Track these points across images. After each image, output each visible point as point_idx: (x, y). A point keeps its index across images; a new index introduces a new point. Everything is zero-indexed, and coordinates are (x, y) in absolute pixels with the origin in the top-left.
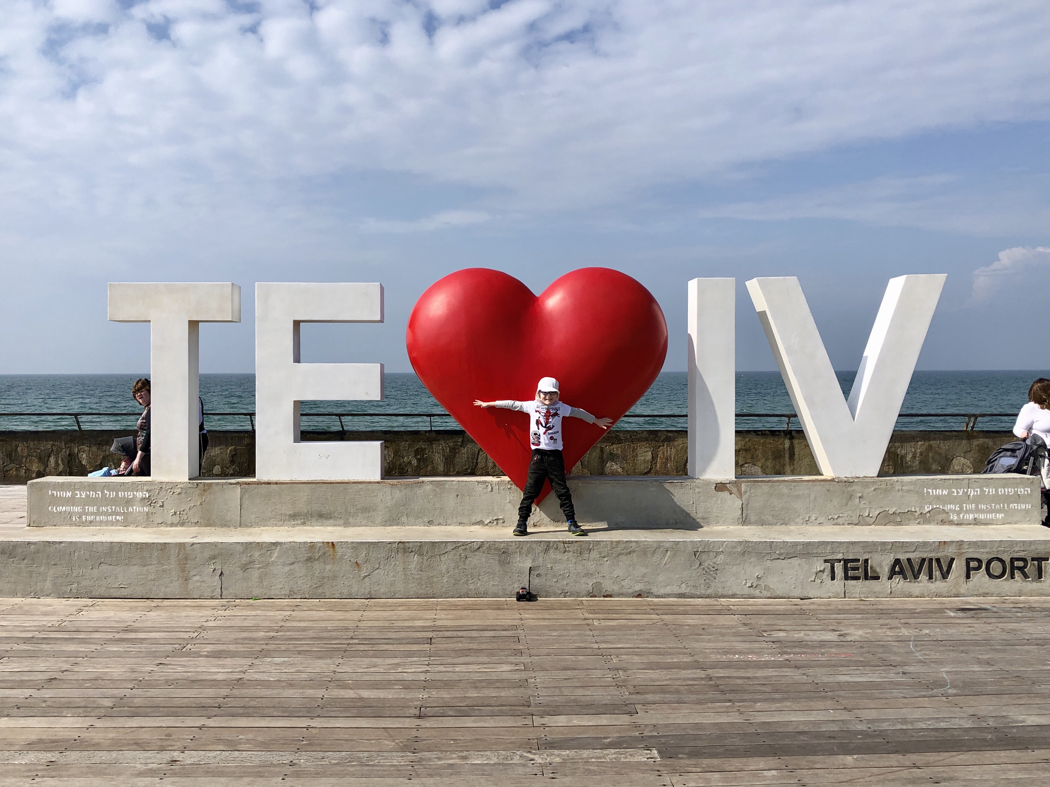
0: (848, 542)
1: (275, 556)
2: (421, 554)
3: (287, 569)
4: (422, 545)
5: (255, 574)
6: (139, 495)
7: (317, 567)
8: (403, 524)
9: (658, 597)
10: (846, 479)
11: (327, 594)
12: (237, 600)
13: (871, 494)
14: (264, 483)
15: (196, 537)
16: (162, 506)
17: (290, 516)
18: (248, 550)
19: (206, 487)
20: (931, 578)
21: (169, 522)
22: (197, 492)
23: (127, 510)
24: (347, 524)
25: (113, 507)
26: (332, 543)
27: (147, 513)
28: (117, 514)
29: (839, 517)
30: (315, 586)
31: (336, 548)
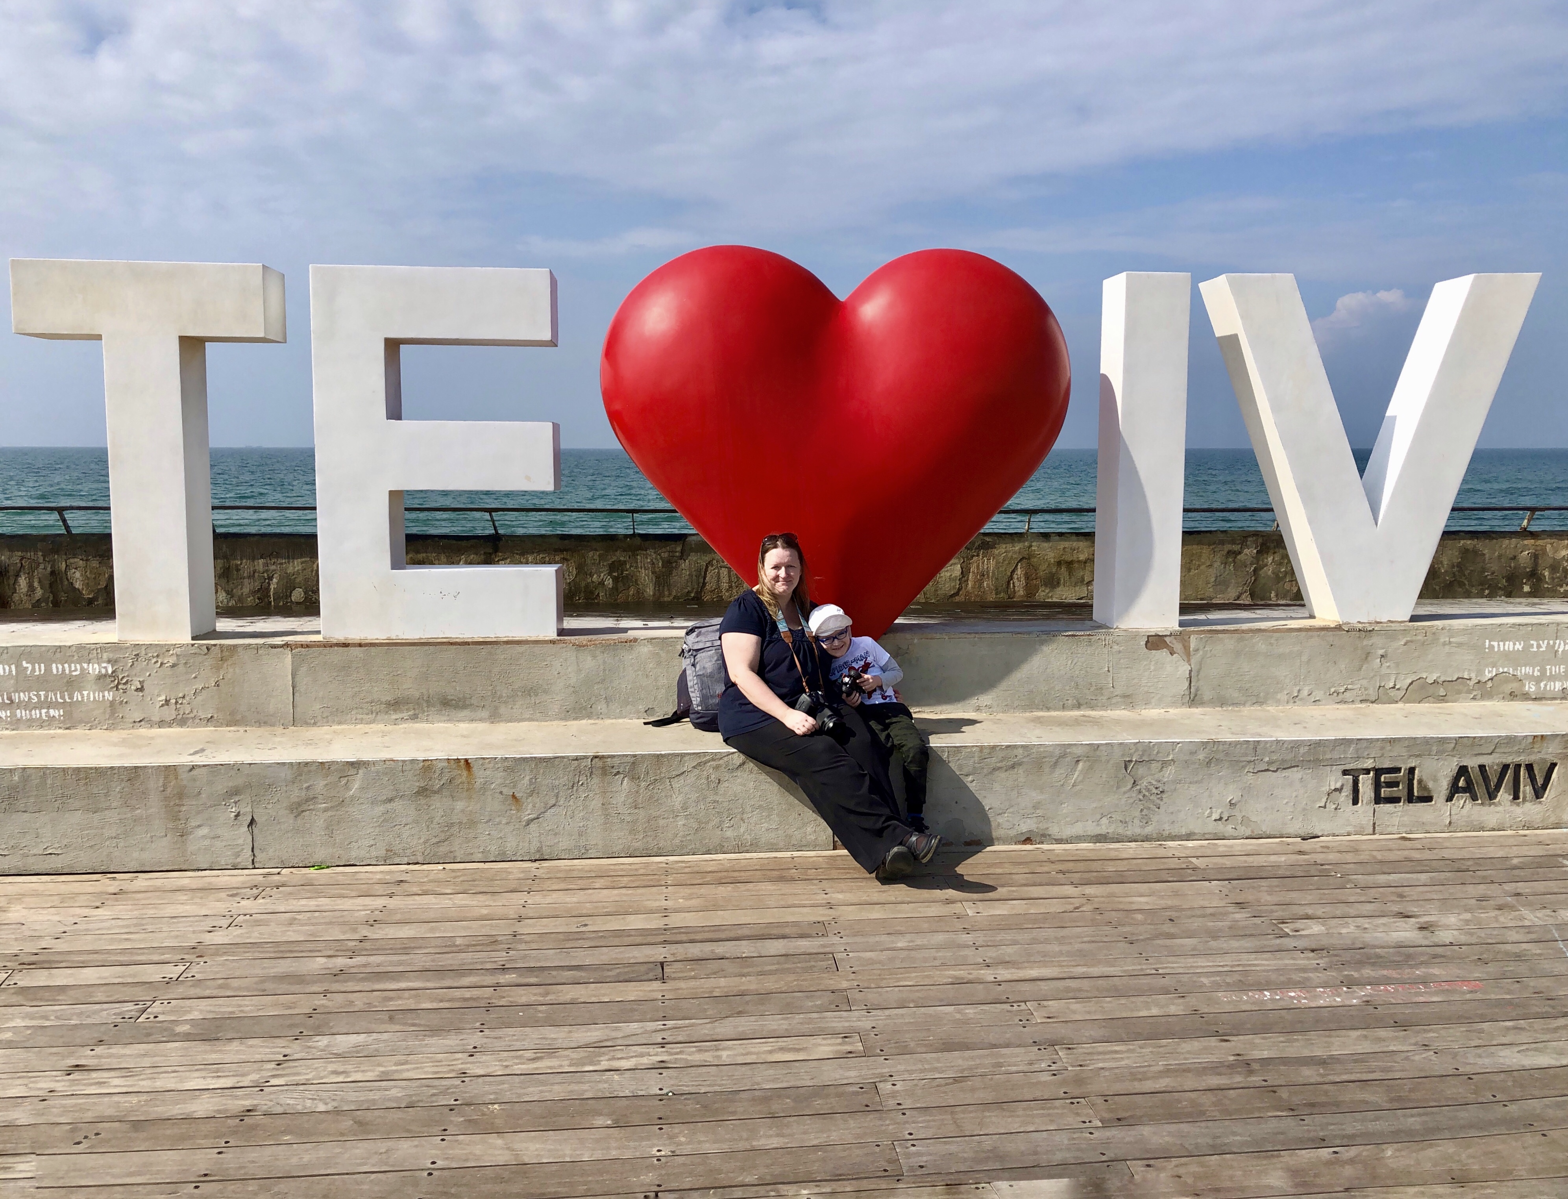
0: (1383, 740)
1: (356, 786)
2: (635, 778)
3: (381, 809)
4: (635, 761)
5: (318, 821)
6: (94, 669)
7: (438, 805)
8: (600, 716)
9: (1059, 841)
10: (1360, 626)
11: (457, 854)
12: (284, 871)
13: (1400, 651)
14: (338, 645)
15: (203, 750)
16: (141, 689)
17: (389, 704)
18: (303, 778)
19: (226, 654)
20: (1516, 797)
21: (156, 718)
22: (209, 662)
23: (71, 697)
24: (495, 717)
25: (42, 693)
26: (466, 760)
27: (112, 703)
28: (50, 705)
29: (1346, 689)
30: (435, 840)
31: (475, 769)
